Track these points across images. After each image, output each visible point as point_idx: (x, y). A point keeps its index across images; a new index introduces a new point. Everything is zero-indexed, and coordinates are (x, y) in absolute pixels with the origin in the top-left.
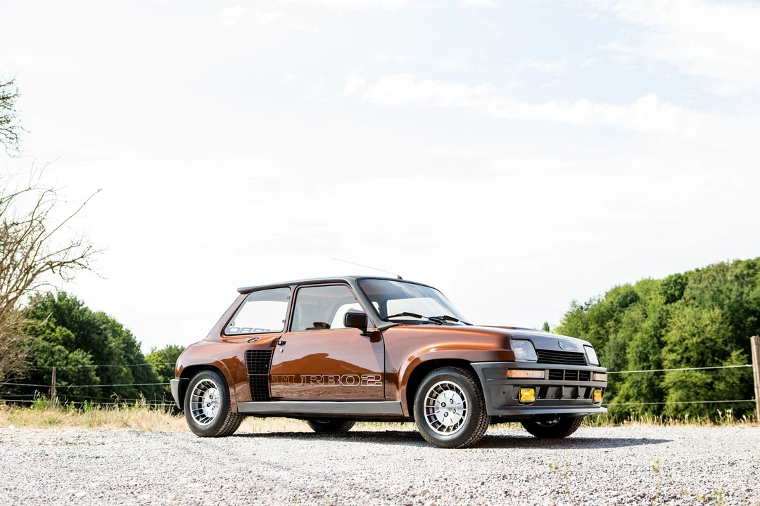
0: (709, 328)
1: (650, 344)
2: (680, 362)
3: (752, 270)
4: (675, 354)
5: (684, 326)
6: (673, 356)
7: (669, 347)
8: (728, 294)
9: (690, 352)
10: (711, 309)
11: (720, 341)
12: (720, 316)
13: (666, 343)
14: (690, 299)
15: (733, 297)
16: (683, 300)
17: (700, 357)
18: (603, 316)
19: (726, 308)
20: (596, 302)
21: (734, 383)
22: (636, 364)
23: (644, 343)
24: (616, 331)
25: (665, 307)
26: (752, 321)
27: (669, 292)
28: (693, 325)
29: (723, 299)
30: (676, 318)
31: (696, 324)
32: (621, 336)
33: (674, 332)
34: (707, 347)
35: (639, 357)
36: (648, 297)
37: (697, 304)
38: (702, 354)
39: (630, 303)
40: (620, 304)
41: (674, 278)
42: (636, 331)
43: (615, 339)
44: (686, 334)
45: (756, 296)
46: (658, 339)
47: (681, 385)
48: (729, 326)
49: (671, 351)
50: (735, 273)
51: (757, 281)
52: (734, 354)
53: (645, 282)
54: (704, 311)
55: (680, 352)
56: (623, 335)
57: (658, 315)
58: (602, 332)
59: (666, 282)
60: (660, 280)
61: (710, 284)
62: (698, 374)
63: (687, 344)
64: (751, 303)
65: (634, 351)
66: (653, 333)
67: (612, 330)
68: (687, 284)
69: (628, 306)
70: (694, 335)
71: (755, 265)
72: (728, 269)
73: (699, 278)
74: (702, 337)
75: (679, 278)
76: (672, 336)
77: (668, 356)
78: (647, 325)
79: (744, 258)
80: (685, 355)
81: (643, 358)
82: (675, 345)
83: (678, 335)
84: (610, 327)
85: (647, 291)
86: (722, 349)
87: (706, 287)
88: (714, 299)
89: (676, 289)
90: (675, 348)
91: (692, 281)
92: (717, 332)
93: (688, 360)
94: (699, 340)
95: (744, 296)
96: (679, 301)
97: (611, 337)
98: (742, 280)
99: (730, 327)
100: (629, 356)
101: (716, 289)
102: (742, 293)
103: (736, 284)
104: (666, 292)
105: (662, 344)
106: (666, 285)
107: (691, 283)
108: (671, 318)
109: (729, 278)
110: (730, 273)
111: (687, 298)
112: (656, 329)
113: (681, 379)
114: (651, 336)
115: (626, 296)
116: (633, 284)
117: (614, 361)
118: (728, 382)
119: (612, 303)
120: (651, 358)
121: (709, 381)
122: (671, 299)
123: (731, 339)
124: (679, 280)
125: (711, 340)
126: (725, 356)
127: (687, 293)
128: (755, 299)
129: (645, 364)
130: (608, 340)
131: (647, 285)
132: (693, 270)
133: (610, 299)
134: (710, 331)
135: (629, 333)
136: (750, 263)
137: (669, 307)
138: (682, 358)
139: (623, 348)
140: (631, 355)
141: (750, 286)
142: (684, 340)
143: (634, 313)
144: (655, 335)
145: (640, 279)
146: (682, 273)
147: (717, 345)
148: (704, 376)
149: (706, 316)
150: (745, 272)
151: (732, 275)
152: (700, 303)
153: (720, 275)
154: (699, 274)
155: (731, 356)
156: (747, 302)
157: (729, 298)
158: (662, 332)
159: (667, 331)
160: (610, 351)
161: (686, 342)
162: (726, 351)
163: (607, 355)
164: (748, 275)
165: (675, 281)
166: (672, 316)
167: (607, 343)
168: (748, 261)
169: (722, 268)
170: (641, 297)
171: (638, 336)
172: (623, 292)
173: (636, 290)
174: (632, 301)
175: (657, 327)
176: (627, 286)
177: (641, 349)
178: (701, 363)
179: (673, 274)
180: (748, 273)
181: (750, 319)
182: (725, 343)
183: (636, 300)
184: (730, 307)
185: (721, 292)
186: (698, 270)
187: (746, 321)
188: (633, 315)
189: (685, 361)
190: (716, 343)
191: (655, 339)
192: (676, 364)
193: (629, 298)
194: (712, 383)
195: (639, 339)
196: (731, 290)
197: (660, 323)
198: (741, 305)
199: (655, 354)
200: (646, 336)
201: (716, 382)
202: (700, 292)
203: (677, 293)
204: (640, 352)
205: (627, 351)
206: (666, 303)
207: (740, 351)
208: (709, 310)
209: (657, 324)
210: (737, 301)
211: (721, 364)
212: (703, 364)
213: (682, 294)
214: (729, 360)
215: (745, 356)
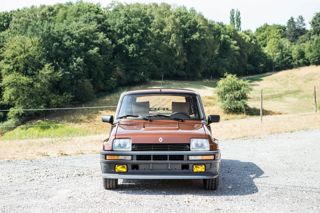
0: (32, 48)
2: (12, 70)
3: (52, 12)
4: (9, 65)
5: (15, 47)
6: (8, 66)
7: (5, 60)
8: (42, 27)
9: (19, 64)
10: (32, 37)
11: (37, 57)
12: (37, 41)
13: (3, 57)
14: (14, 29)
15: (45, 30)
16: (9, 30)
17: (25, 67)
19: (40, 36)
26: (56, 45)
28: (21, 46)
29: (38, 31)
31: (23, 46)
33: (8, 50)
34: (29, 61)
38: (26, 65)
41: (2, 14)
44: (17, 52)
45: (58, 30)
47: (12, 85)
48: (43, 47)
49: (6, 63)
51: (56, 19)
52: (47, 66)
54: (27, 38)
55: (12, 63)
62: (24, 78)
63: (17, 59)
64: (55, 34)
68: (11, 19)
70: (21, 53)
71: (53, 9)
73: (19, 15)
74: (27, 55)
75: (6, 14)
76: (7, 53)
77: (4, 67)
80: (17, 65)
82: (9, 59)
83: (12, 53)
86: (38, 62)
88: (33, 30)
89: (4, 22)
90: (9, 61)
91: (15, 17)
92: (36, 51)
93: (18, 69)
94: (25, 56)
95: (51, 29)
96: (7, 30)
99: (44, 49)
101: (33, 24)
107: (14, 19)
108: (6, 42)
109: (38, 17)
111: (12, 29)
113: (13, 81)
121: (31, 82)
122: (1, 28)
123: (43, 56)
124: (6, 16)
125: (32, 56)
126: (41, 67)
127: (12, 25)
128: (57, 32)
132: (16, 10)
134: (32, 51)
136: (50, 7)
137: (2, 34)
138: (14, 67)
141: (53, 23)
142: (15, 57)
146: (9, 11)
148: (28, 79)
149: (29, 41)
151: (40, 14)
152: (24, 33)
153: (33, 15)
154: (19, 13)
155: (44, 67)
156: (53, 33)
157: (42, 30)
161: (17, 57)
162: (40, 64)
165: (4, 16)
166: (6, 40)
169: (33, 10)
178: (25, 73)
180: (49, 14)
181: (55, 44)
182: (40, 59)
184: (42, 36)
187: (53, 45)
189: (15, 69)
190: (35, 58)
192: (10, 71)
198: (50, 35)
201: (35, 83)
203: (5, 24)
207: (49, 65)
210: (47, 32)
211: (38, 71)
212: (26, 72)
213: (8, 25)
214: (43, 69)
215: (53, 67)
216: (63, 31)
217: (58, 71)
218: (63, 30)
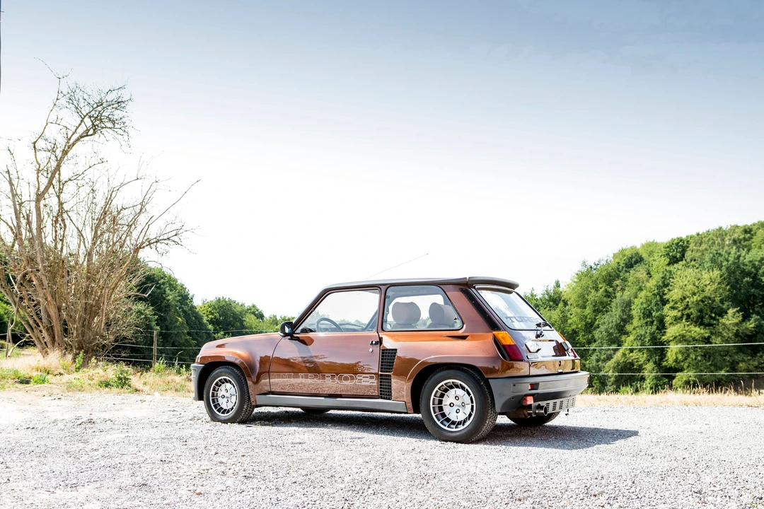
0: (709, 287)
1: (654, 301)
2: (681, 318)
3: (749, 235)
4: (676, 311)
5: (685, 285)
6: (675, 313)
7: (671, 304)
8: (727, 256)
9: (690, 309)
10: (711, 270)
11: (718, 299)
12: (719, 277)
13: (668, 300)
14: (691, 261)
15: (731, 259)
16: (684, 262)
17: (699, 314)
18: (610, 276)
19: (724, 269)
20: (604, 263)
21: (729, 337)
22: (640, 319)
23: (647, 301)
24: (623, 290)
25: (668, 268)
26: (747, 281)
27: (671, 254)
28: (694, 285)
29: (721, 261)
30: (678, 278)
31: (697, 284)
32: (627, 294)
33: (676, 290)
34: (706, 305)
35: (643, 313)
36: (652, 259)
37: (697, 265)
38: (701, 311)
39: (635, 264)
40: (626, 264)
41: (676, 241)
42: (641, 289)
43: (622, 296)
44: (688, 293)
45: (751, 259)
46: (661, 297)
47: (682, 339)
48: (727, 285)
49: (673, 308)
50: (733, 237)
51: (753, 245)
52: (731, 311)
53: (649, 245)
54: (703, 272)
55: (681, 308)
56: (629, 293)
57: (661, 275)
58: (611, 290)
59: (668, 245)
60: (663, 243)
61: (710, 247)
62: (697, 329)
63: (688, 302)
64: (746, 265)
65: (638, 307)
66: (656, 292)
67: (619, 288)
68: (688, 247)
69: (633, 267)
70: (694, 294)
71: (751, 230)
72: (726, 234)
73: (700, 241)
74: (702, 296)
75: (681, 241)
76: (674, 294)
77: (669, 313)
78: (652, 284)
79: (741, 224)
80: (687, 311)
81: (647, 314)
82: (676, 303)
83: (680, 294)
84: (617, 286)
85: (651, 253)
86: (719, 307)
87: (706, 249)
88: (713, 261)
89: (678, 252)
90: (676, 305)
91: (694, 244)
92: (715, 291)
93: (688, 316)
94: (699, 299)
95: (741, 259)
96: (681, 263)
97: (618, 295)
98: (738, 244)
99: (728, 287)
100: (634, 312)
101: (715, 252)
102: (739, 256)
103: (734, 247)
104: (668, 254)
105: (665, 302)
106: (668, 247)
107: (692, 246)
108: (673, 278)
109: (727, 243)
110: (728, 237)
111: (688, 260)
112: (659, 287)
113: (681, 333)
114: (654, 294)
115: (631, 258)
116: (639, 246)
117: (620, 316)
118: (724, 337)
119: (618, 263)
120: (654, 314)
121: (707, 335)
122: (674, 260)
123: (727, 299)
124: (681, 243)
125: (710, 298)
126: (722, 313)
127: (688, 255)
128: (750, 262)
129: (648, 319)
130: (615, 297)
131: (651, 247)
132: (694, 233)
133: (617, 260)
134: (709, 290)
135: (634, 291)
136: (747, 228)
137: (671, 268)
138: (683, 315)
139: (629, 304)
140: (636, 311)
141: (746, 249)
142: (685, 298)
143: (639, 272)
144: (658, 294)
145: (644, 242)
146: (684, 237)
147: (715, 303)
148: (702, 331)
149: (706, 276)
150: (742, 237)
151: (730, 240)
152: (700, 265)
153: (719, 239)
154: (700, 239)
155: (727, 313)
156: (744, 265)
157: (728, 261)
158: (664, 291)
159: (669, 290)
160: (617, 307)
161: (687, 299)
162: (722, 309)
163: (614, 310)
164: (745, 239)
165: (677, 244)
166: (674, 276)
167: (614, 300)
168: (745, 226)
169: (721, 233)
170: (645, 259)
171: (642, 294)
172: (628, 254)
173: (640, 252)
174: (636, 262)
175: (660, 286)
176: (632, 248)
177: (645, 306)
178: (700, 321)
179: (675, 237)
180: (744, 238)
181: (746, 279)
182: (722, 301)
183: (641, 261)
184: (727, 268)
185: (720, 255)
186: (698, 234)
187: (742, 281)
188: (639, 275)
189: (685, 317)
190: (714, 301)
191: (658, 296)
192: (677, 320)
193: (634, 260)
194: (709, 337)
195: (643, 297)
196: (730, 253)
197: (663, 282)
198: (738, 267)
199: (658, 311)
200: (650, 294)
201: (713, 337)
202: (700, 254)
203: (678, 255)
204: (645, 309)
205: (632, 308)
206: (669, 264)
207: (735, 310)
208: (708, 270)
209: (660, 283)
210: (734, 263)
211: (718, 320)
212: (702, 321)
213: (683, 256)
214: (725, 317)
215: (741, 313)
216: (760, 261)
217: (749, 320)
218: (759, 259)
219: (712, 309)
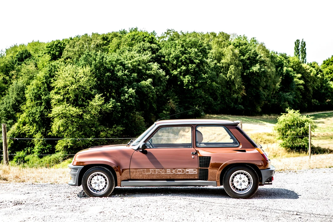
0: (83, 79)
1: (42, 88)
2: (63, 101)
3: (106, 42)
4: (59, 95)
5: (67, 77)
6: (58, 97)
7: (56, 90)
8: (95, 57)
9: (69, 94)
10: (84, 67)
11: (88, 87)
12: (89, 72)
13: (54, 87)
14: (67, 58)
15: (98, 59)
16: (62, 59)
17: (75, 98)
18: (7, 67)
19: (93, 66)
21: (96, 114)
22: (32, 101)
23: (37, 87)
24: (17, 78)
25: (52, 63)
26: (108, 75)
27: (52, 52)
28: (73, 77)
29: (91, 61)
30: (61, 71)
31: (75, 76)
32: (21, 82)
33: (59, 80)
34: (80, 91)
35: (35, 97)
36: (37, 55)
37: (73, 62)
38: (76, 96)
40: (18, 58)
41: (56, 43)
42: (32, 78)
43: (17, 83)
44: (68, 83)
46: (48, 85)
47: (63, 116)
48: (95, 78)
49: (57, 93)
50: (96, 43)
51: (109, 49)
52: (97, 96)
53: (34, 44)
54: (79, 68)
55: (63, 94)
56: (22, 81)
57: (48, 68)
58: (7, 78)
59: (50, 45)
60: (46, 44)
61: (80, 49)
62: (74, 109)
63: (68, 89)
65: (31, 92)
66: (44, 81)
67: (14, 77)
68: (64, 48)
69: (24, 61)
70: (72, 83)
71: (107, 38)
72: (91, 40)
73: (73, 44)
74: (78, 85)
75: (59, 43)
76: (59, 83)
77: (54, 97)
78: (41, 74)
80: (67, 96)
81: (38, 97)
82: (59, 90)
83: (63, 83)
84: (13, 75)
85: (36, 51)
86: (89, 93)
87: (78, 51)
88: (86, 60)
89: (57, 51)
92: (87, 82)
93: (68, 99)
94: (76, 87)
95: (104, 59)
96: (60, 59)
97: (14, 82)
98: (100, 48)
99: (96, 79)
100: (27, 96)
102: (103, 57)
104: (49, 52)
105: (50, 89)
106: (50, 47)
107: (67, 47)
110: (93, 42)
111: (65, 57)
112: (46, 78)
113: (63, 112)
114: (42, 83)
115: (23, 54)
116: (26, 44)
117: (15, 98)
118: (92, 114)
119: (12, 57)
120: (43, 97)
121: (80, 113)
122: (54, 57)
123: (95, 87)
124: (59, 45)
125: (83, 87)
126: (91, 97)
127: (65, 54)
128: (110, 61)
129: (38, 101)
130: (11, 83)
131: (36, 45)
133: (10, 54)
134: (83, 81)
135: (26, 79)
136: (105, 36)
137: (54, 63)
138: (64, 98)
139: (22, 90)
140: (28, 95)
141: (106, 52)
143: (29, 65)
144: (46, 82)
146: (61, 40)
147: (86, 90)
148: (78, 110)
149: (81, 71)
150: (101, 42)
151: (94, 44)
153: (87, 44)
154: (72, 41)
155: (94, 97)
156: (106, 63)
157: (95, 60)
158: (51, 80)
159: (55, 80)
160: (13, 91)
161: (68, 88)
162: (91, 94)
163: (10, 94)
164: (104, 45)
165: (56, 45)
166: (58, 70)
167: (11, 86)
168: (103, 35)
169: (87, 39)
170: (32, 54)
171: (34, 82)
172: (20, 51)
173: (28, 49)
174: (26, 57)
175: (47, 76)
177: (36, 91)
178: (76, 103)
179: (55, 40)
180: (103, 43)
182: (91, 89)
183: (29, 56)
184: (95, 66)
185: (90, 56)
186: (71, 38)
187: (105, 75)
188: (29, 68)
189: (66, 100)
190: (86, 88)
191: (45, 85)
192: (60, 102)
194: (82, 115)
195: (34, 85)
196: (97, 55)
197: (50, 74)
198: (102, 65)
199: (46, 95)
200: (39, 83)
201: (84, 114)
202: (73, 53)
203: (57, 53)
204: (36, 93)
205: (25, 92)
206: (51, 60)
207: (100, 95)
208: (82, 67)
209: (48, 75)
210: (100, 62)
211: (88, 102)
213: (61, 54)
214: (93, 100)
215: (104, 98)
216: (116, 61)
217: (109, 103)
218: (115, 59)
219: (84, 94)
